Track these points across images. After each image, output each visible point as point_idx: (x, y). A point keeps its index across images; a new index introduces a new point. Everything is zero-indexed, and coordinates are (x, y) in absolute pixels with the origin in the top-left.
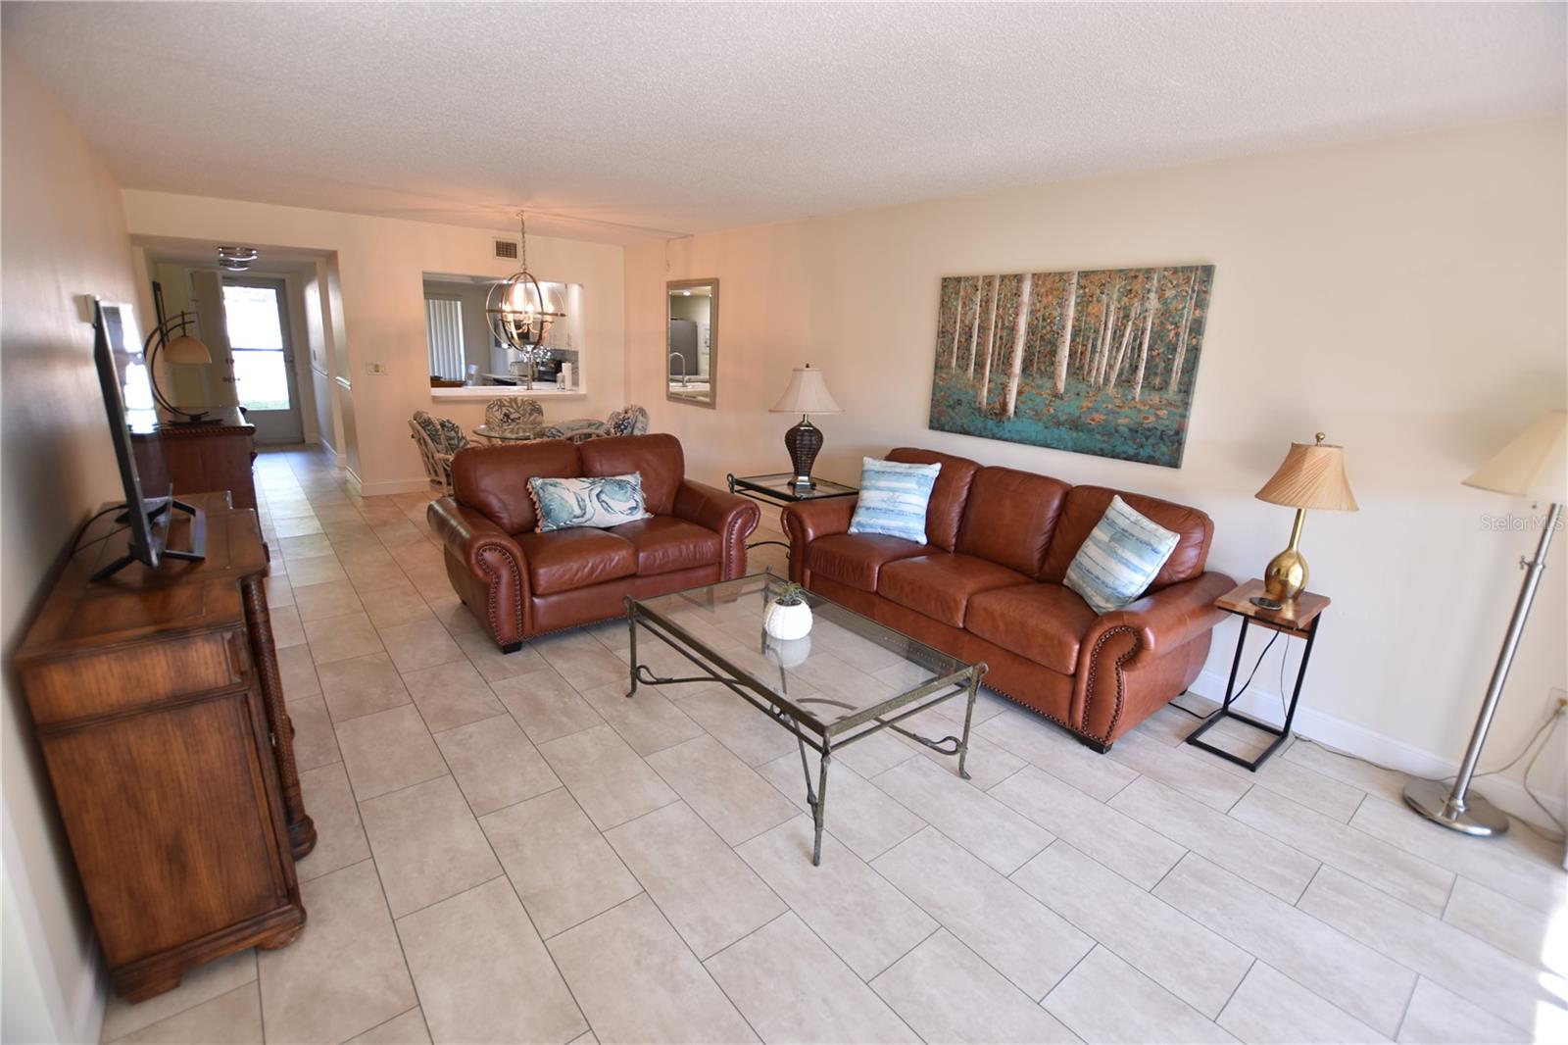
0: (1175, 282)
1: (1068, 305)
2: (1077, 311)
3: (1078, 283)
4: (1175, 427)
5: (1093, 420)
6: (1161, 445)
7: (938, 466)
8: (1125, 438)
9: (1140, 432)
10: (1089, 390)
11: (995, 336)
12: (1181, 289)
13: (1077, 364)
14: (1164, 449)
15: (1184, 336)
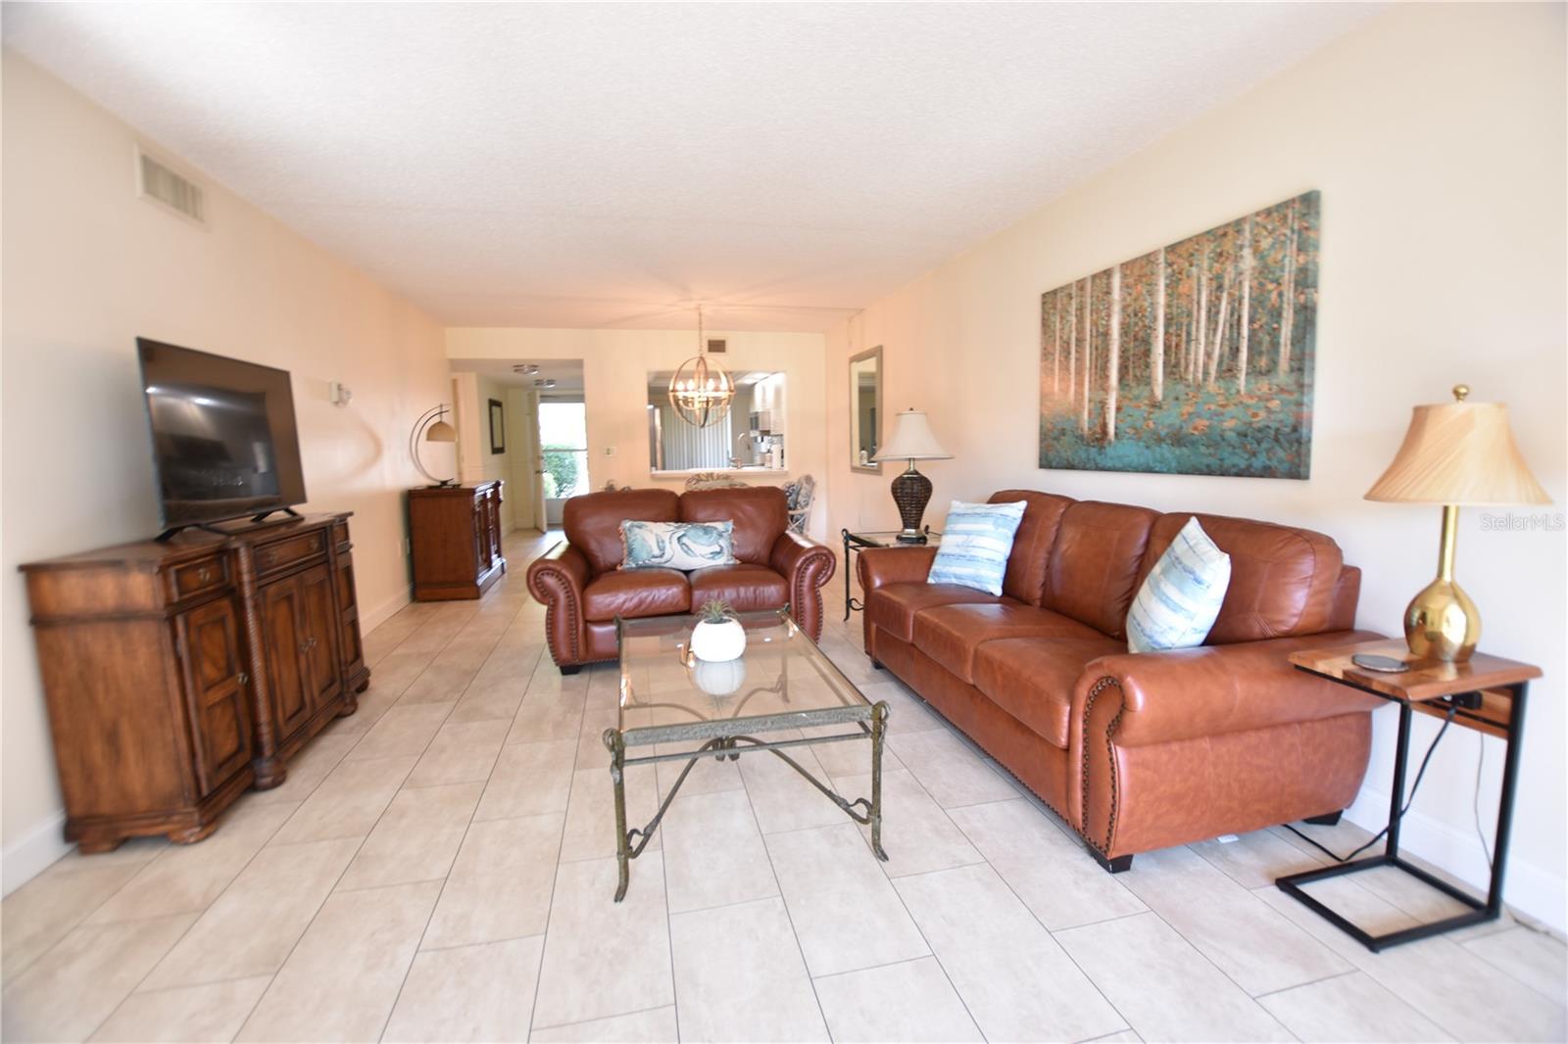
0: (1270, 227)
1: (1158, 291)
2: (1168, 295)
3: (1166, 262)
4: (1291, 420)
5: (1195, 428)
6: (1278, 449)
7: (1023, 504)
8: (1234, 448)
9: (1250, 434)
10: (1188, 390)
11: (1091, 346)
12: (1277, 233)
13: (1173, 361)
14: (1281, 454)
15: (1289, 294)
